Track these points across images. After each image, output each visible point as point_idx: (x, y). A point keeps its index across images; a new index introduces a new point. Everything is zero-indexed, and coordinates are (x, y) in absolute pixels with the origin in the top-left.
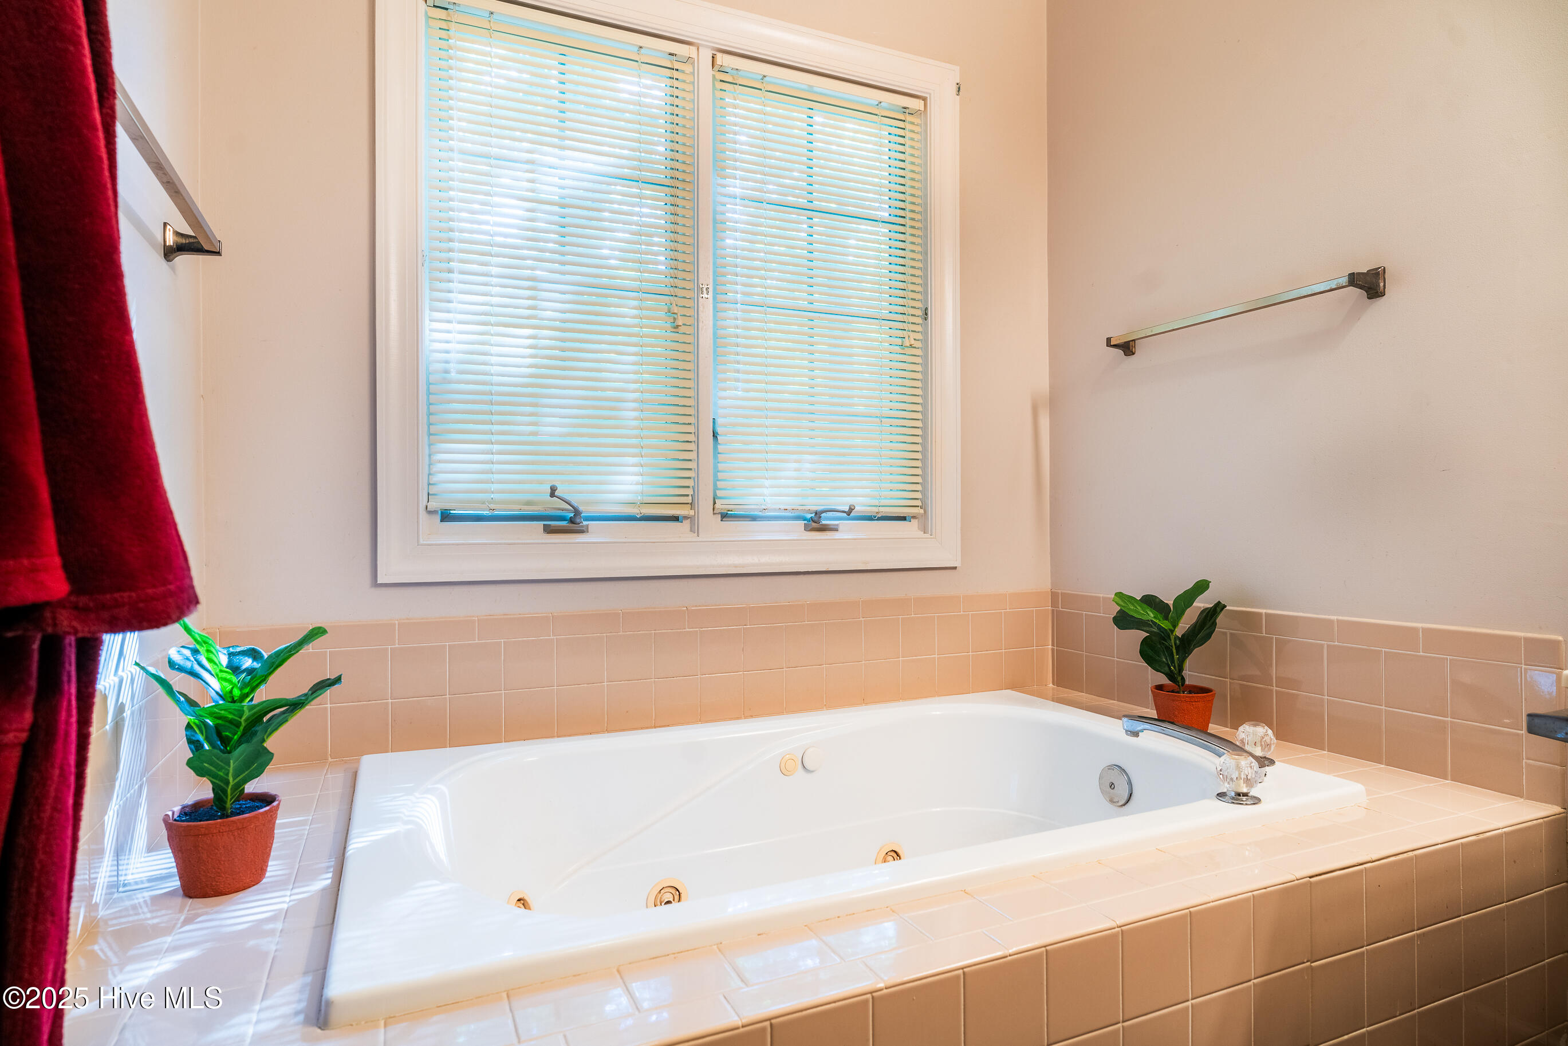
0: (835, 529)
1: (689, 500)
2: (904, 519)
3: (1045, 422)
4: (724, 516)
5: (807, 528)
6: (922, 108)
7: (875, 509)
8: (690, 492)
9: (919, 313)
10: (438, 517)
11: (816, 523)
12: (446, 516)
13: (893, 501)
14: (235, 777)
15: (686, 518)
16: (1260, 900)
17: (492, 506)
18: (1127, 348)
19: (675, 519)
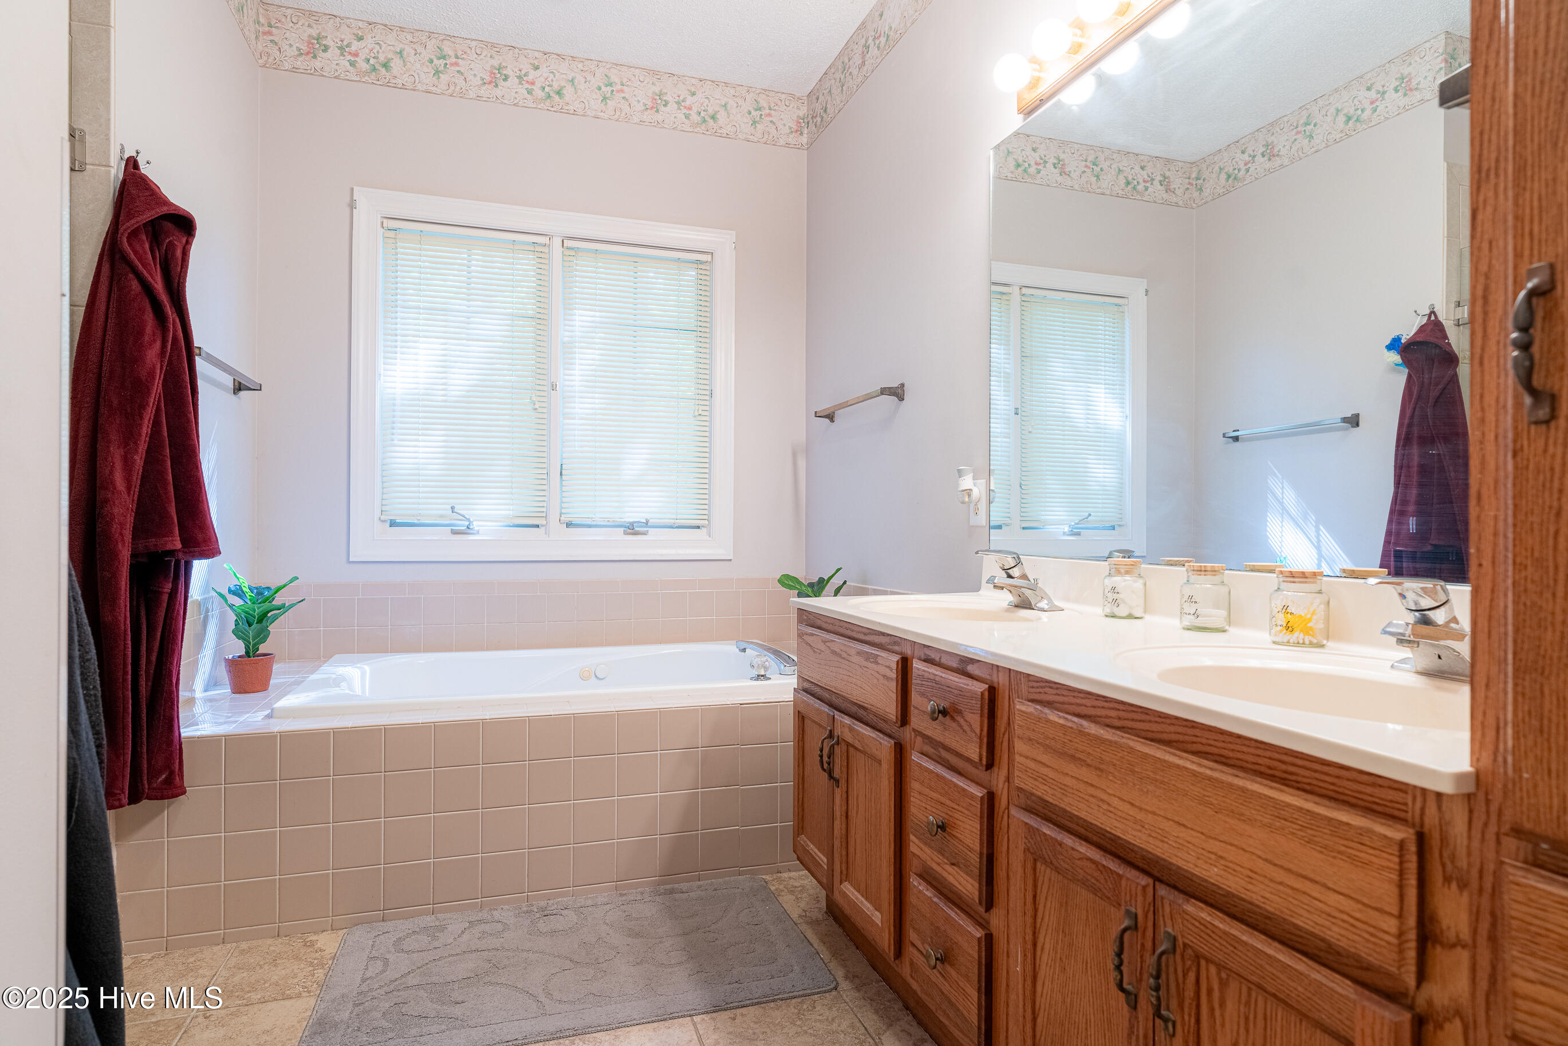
0: (645, 534)
1: (544, 515)
2: (698, 527)
3: (802, 463)
4: (569, 525)
5: (625, 533)
6: (710, 260)
7: (673, 521)
8: (544, 510)
9: (708, 393)
10: (388, 524)
11: (631, 529)
12: (393, 524)
13: (688, 513)
14: (253, 640)
15: (543, 526)
16: (706, 711)
17: (419, 518)
18: (831, 417)
19: (538, 526)
